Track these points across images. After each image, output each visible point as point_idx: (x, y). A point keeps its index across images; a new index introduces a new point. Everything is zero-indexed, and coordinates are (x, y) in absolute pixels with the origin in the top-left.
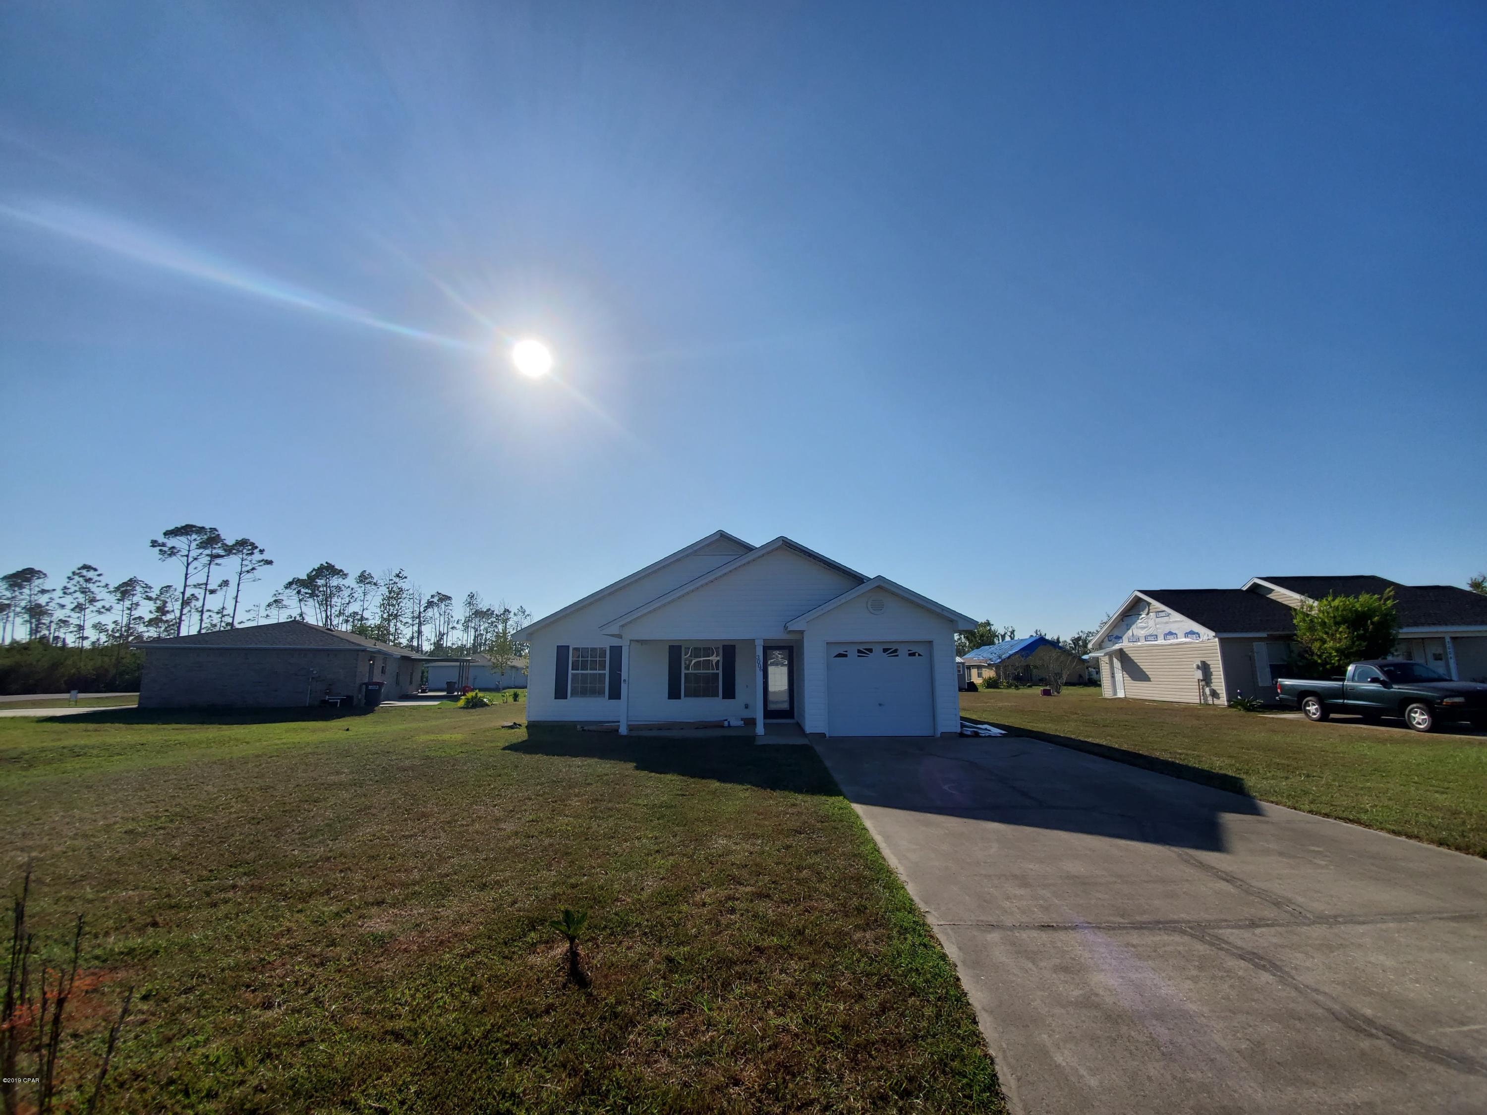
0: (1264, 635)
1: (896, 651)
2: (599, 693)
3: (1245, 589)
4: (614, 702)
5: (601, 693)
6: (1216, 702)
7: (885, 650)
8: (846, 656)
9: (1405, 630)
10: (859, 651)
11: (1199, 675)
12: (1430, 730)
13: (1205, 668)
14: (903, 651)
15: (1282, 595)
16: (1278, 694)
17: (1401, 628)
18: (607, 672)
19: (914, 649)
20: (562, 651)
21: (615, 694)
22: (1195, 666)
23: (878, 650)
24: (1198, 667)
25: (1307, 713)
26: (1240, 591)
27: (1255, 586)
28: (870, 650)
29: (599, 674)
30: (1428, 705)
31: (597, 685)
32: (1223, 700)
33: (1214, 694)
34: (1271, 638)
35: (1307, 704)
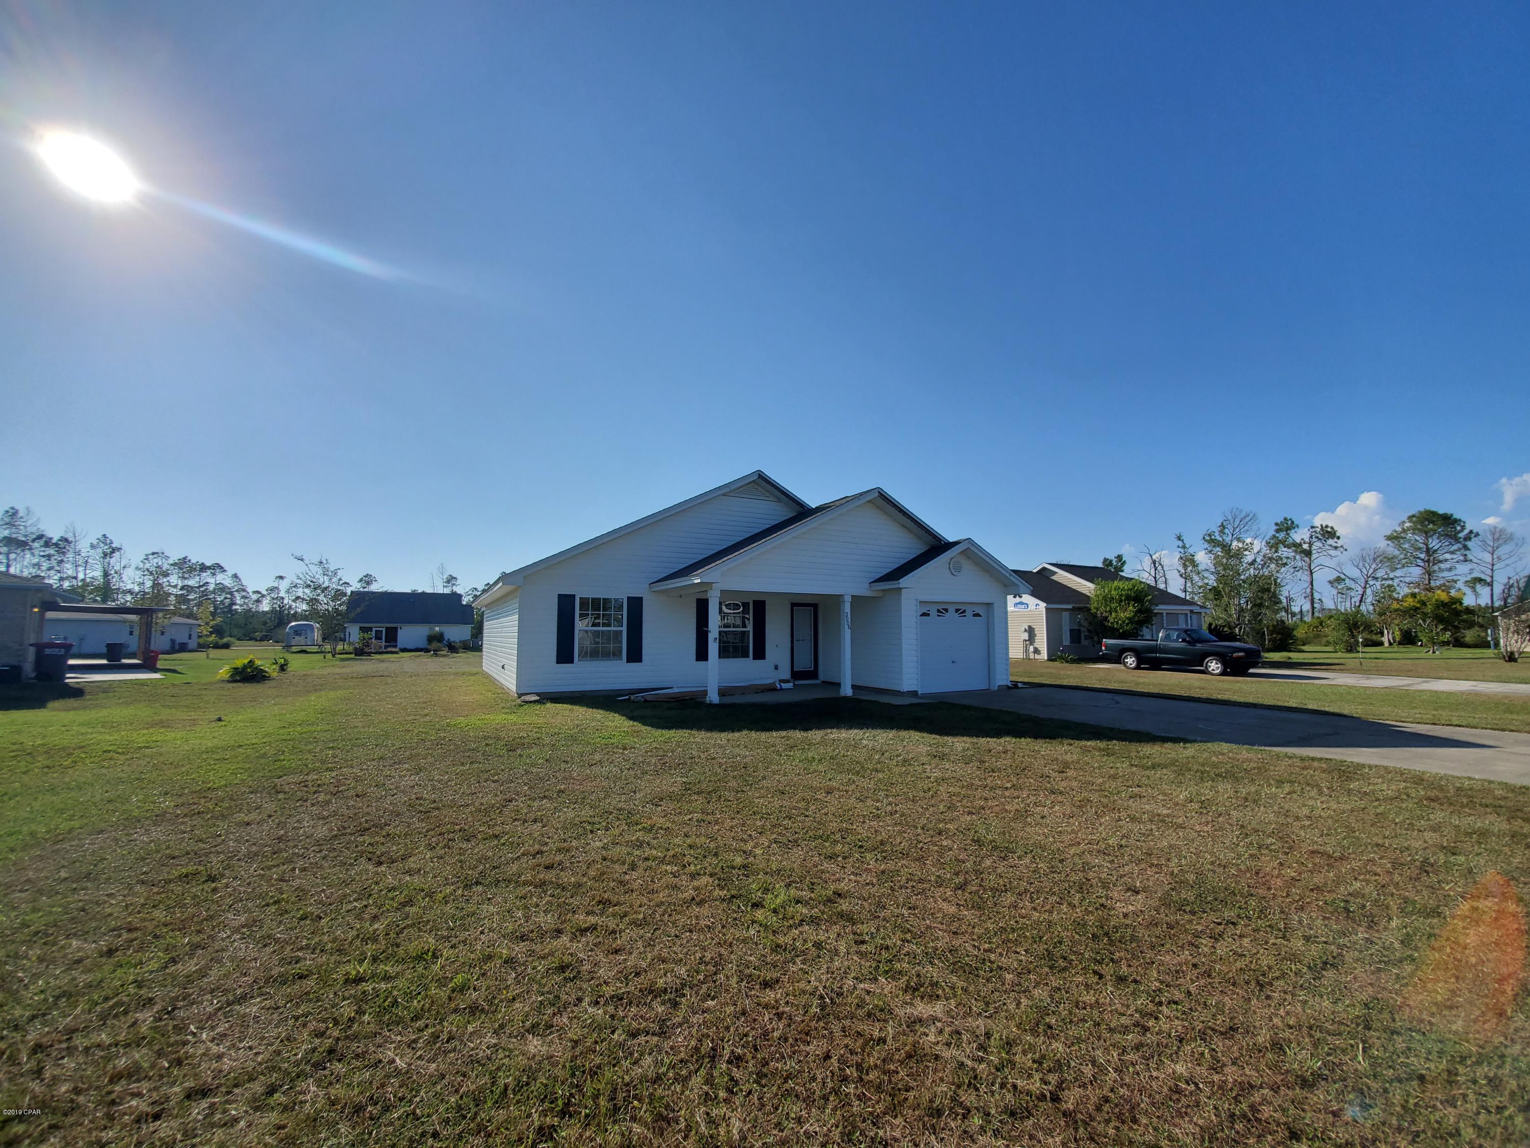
0: (1070, 607)
1: (964, 611)
2: (614, 654)
3: (1035, 571)
4: (634, 666)
5: (617, 655)
6: (1037, 657)
7: (957, 610)
8: (928, 615)
9: (1160, 607)
10: (939, 611)
11: (1026, 636)
12: (1223, 673)
13: (1031, 631)
14: (969, 613)
15: (1064, 577)
16: (1101, 651)
17: (1157, 605)
18: (624, 629)
19: (978, 610)
20: (566, 603)
21: (635, 655)
22: (1023, 629)
23: (952, 610)
24: (1025, 630)
25: (1125, 664)
26: (1031, 572)
27: (1044, 569)
28: (946, 610)
29: (603, 632)
30: (1222, 657)
31: (612, 645)
32: (1044, 655)
33: (1036, 651)
34: (1074, 609)
35: (1126, 657)
